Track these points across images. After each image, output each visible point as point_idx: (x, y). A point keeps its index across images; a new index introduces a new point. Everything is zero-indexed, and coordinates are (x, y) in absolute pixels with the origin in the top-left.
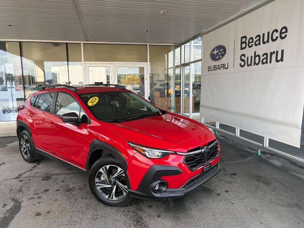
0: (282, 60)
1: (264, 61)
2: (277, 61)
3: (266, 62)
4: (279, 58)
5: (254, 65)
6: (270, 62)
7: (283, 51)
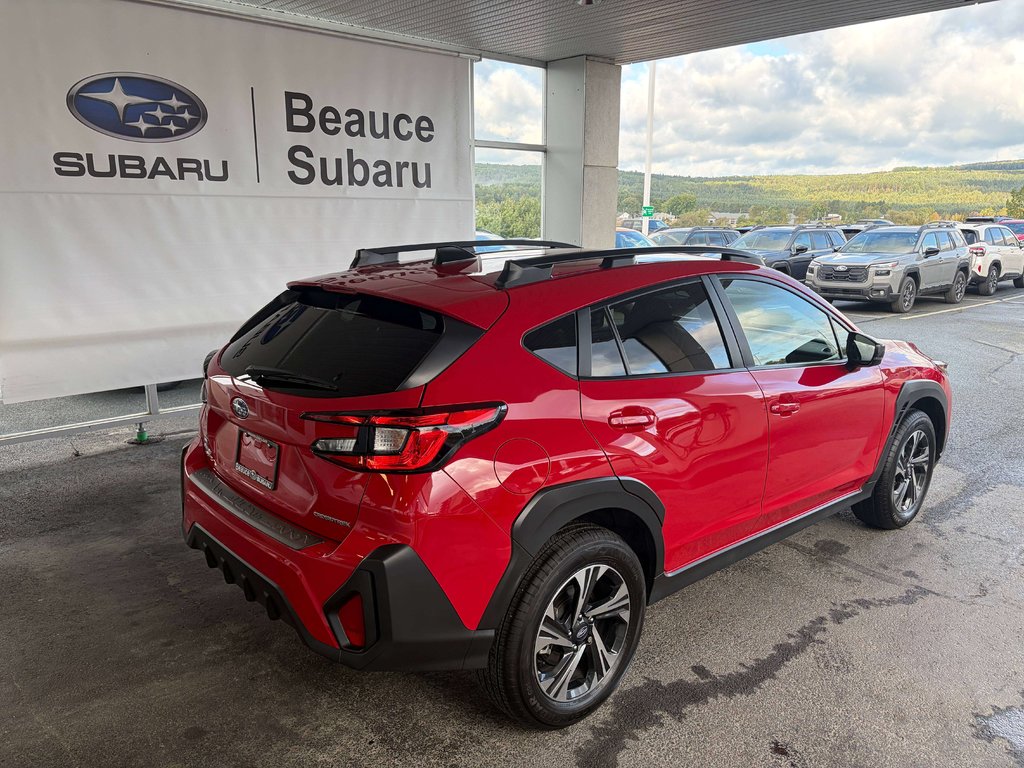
0: (428, 183)
1: (382, 179)
2: (416, 183)
3: (389, 182)
4: (422, 179)
5: (351, 183)
6: (400, 184)
7: (428, 166)
